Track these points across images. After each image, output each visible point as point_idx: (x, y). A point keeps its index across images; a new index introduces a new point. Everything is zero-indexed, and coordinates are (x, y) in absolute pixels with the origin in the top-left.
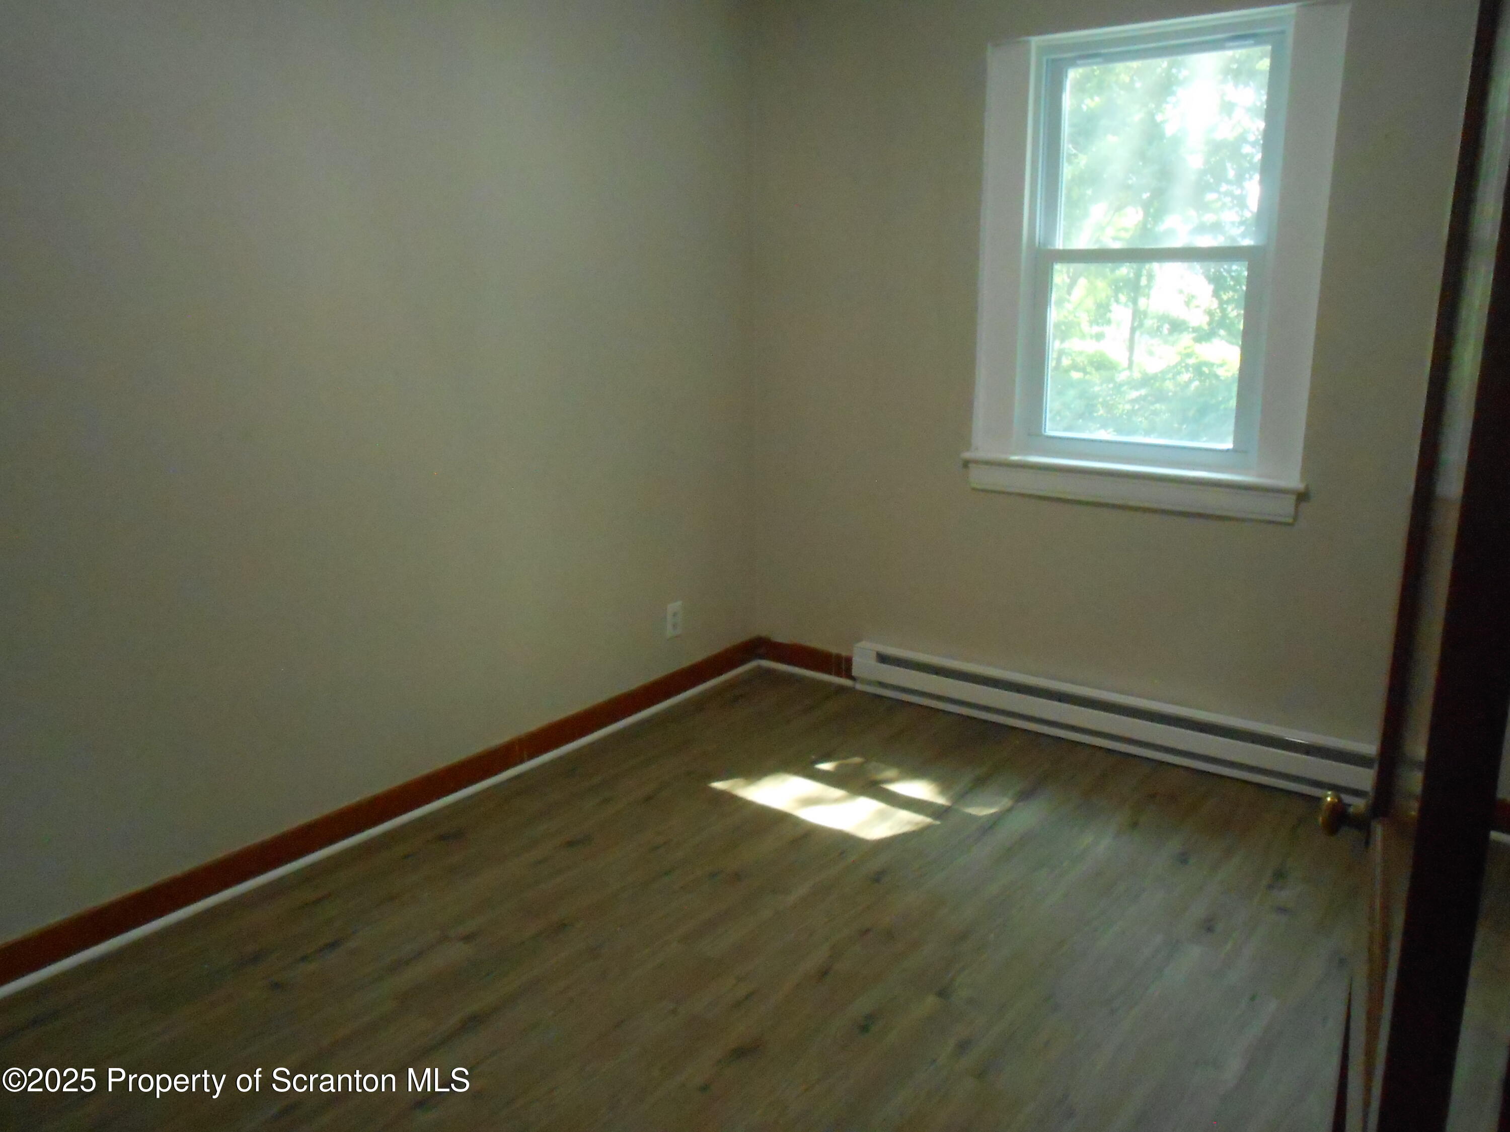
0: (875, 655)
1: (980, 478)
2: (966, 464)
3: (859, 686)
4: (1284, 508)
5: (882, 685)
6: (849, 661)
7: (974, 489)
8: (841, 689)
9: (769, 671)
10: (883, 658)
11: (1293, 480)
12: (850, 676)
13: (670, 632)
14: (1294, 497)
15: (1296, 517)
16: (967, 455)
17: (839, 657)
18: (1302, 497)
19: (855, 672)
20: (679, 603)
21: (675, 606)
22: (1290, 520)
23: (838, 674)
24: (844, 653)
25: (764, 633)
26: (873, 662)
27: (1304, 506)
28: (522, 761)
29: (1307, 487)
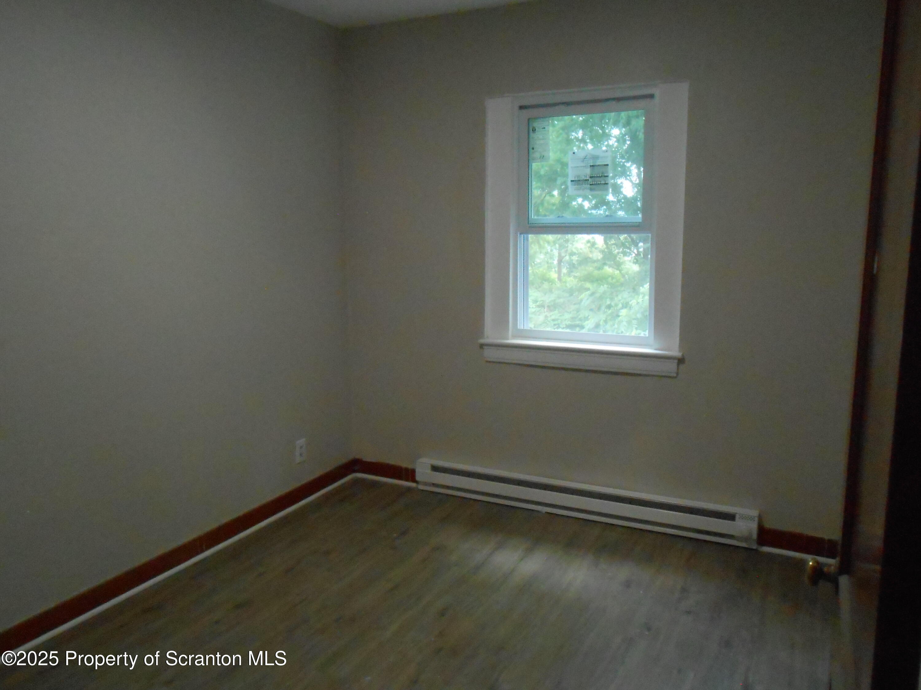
0: (430, 467)
1: (490, 354)
2: (482, 346)
3: (421, 487)
4: (672, 367)
5: (434, 485)
6: (413, 472)
7: (487, 362)
8: (409, 489)
9: (363, 480)
10: (435, 469)
11: (675, 352)
12: (414, 480)
13: (298, 459)
14: (676, 361)
15: (677, 374)
16: (482, 341)
17: (407, 470)
18: (681, 361)
19: (418, 478)
20: (304, 439)
21: (302, 442)
22: (675, 375)
23: (407, 480)
24: (410, 466)
25: (358, 457)
26: (429, 471)
27: (682, 367)
28: (202, 551)
29: (683, 355)
